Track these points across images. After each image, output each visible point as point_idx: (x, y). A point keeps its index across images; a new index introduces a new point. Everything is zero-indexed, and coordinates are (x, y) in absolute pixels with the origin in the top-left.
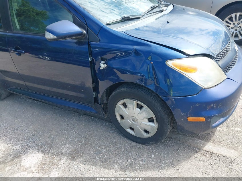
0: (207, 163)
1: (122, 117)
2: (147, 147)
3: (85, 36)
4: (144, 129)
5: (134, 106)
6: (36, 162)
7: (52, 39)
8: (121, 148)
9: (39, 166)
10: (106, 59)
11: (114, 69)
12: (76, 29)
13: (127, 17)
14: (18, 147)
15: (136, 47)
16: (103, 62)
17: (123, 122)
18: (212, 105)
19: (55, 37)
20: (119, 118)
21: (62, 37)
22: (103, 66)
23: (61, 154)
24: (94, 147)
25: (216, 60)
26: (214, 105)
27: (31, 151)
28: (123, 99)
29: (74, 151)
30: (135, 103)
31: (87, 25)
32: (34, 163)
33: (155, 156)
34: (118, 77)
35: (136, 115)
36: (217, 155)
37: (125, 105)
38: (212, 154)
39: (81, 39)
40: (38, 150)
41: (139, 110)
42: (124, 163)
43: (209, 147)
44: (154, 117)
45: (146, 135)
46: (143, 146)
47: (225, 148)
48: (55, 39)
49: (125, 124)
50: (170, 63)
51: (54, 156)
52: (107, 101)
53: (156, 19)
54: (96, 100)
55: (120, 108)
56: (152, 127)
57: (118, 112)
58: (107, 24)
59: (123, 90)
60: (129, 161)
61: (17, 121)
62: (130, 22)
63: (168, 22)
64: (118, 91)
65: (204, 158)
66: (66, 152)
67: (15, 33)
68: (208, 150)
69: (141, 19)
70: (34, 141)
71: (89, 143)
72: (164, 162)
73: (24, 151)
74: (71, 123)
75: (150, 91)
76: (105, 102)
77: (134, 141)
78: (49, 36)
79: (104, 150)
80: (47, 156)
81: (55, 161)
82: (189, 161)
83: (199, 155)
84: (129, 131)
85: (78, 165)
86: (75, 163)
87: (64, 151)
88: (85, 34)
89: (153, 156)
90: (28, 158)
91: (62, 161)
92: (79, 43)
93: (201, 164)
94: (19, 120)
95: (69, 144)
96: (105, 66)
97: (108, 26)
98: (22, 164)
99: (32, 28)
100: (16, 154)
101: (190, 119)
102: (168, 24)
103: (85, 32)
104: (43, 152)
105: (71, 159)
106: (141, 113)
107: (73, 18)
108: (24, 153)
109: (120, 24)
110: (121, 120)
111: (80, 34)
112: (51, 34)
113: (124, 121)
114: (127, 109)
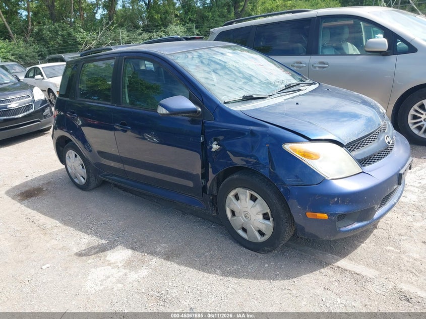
0: (334, 280)
1: (233, 213)
2: (261, 256)
3: (200, 114)
4: (258, 230)
5: (246, 197)
6: (124, 258)
7: (164, 114)
8: (229, 253)
9: (126, 262)
10: (220, 141)
11: (228, 152)
12: (190, 105)
13: (250, 96)
14: (104, 242)
15: (252, 128)
16: (216, 143)
17: (234, 220)
18: (336, 199)
19: (168, 112)
20: (229, 214)
21: (174, 112)
22: (215, 147)
23: (153, 253)
24: (195, 249)
25: (349, 149)
26: (338, 200)
27: (119, 247)
28: (235, 188)
29: (170, 251)
30: (248, 192)
31: (203, 102)
32: (121, 259)
33: (269, 266)
34: (231, 160)
35: (248, 210)
36: (350, 272)
37: (237, 197)
38: (344, 270)
39: (195, 117)
40: (127, 247)
41: (253, 203)
42: (228, 269)
43: (343, 263)
44: (268, 211)
45: (260, 239)
46: (256, 253)
47: (364, 266)
48: (167, 114)
49: (237, 222)
50: (288, 147)
51: (146, 254)
52: (217, 192)
53: (285, 100)
54: (204, 189)
55: (231, 200)
56: (267, 225)
57: (229, 206)
58: (225, 103)
59: (235, 176)
60: (235, 267)
61: (106, 214)
62: (253, 101)
63: (297, 104)
64: (230, 178)
65: (331, 273)
66: (160, 251)
67: (124, 107)
68: (339, 265)
69: (268, 98)
70: (123, 237)
71: (190, 245)
72: (278, 273)
73: (111, 246)
74: (172, 222)
75: (266, 180)
76: (215, 193)
77: (246, 248)
78: (162, 111)
79: (207, 254)
80: (137, 253)
81: (146, 259)
82: (311, 275)
83: (327, 270)
84: (241, 232)
85: (172, 265)
86: (169, 263)
87: (158, 250)
88: (199, 112)
89: (266, 265)
90: (115, 254)
91: (154, 260)
92: (193, 121)
93: (326, 280)
94: (108, 214)
95: (165, 243)
96: (218, 147)
97: (226, 105)
98: (107, 258)
99: (138, 103)
100: (100, 248)
101: (310, 215)
102: (298, 105)
103: (200, 109)
104: (132, 249)
105: (165, 259)
106: (255, 206)
107: (190, 94)
108: (111, 248)
109: (240, 103)
110: (232, 217)
111: (195, 111)
112: (164, 109)
113: (235, 218)
114: (239, 201)
